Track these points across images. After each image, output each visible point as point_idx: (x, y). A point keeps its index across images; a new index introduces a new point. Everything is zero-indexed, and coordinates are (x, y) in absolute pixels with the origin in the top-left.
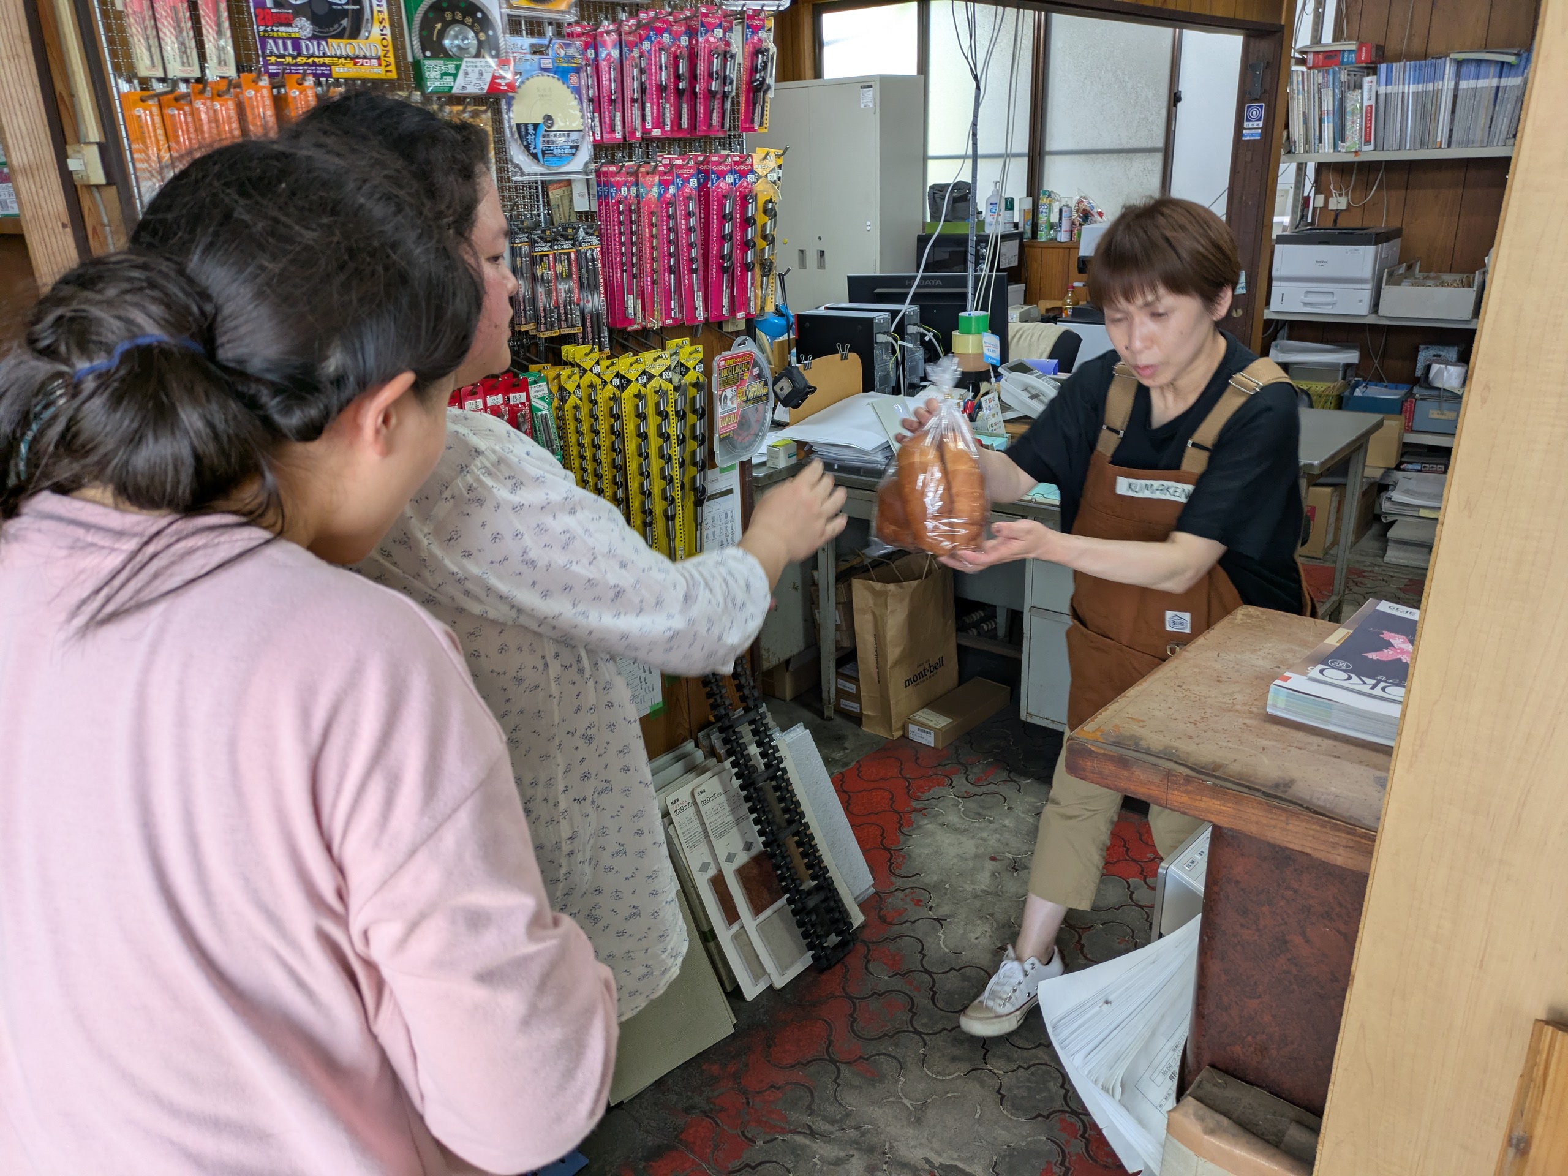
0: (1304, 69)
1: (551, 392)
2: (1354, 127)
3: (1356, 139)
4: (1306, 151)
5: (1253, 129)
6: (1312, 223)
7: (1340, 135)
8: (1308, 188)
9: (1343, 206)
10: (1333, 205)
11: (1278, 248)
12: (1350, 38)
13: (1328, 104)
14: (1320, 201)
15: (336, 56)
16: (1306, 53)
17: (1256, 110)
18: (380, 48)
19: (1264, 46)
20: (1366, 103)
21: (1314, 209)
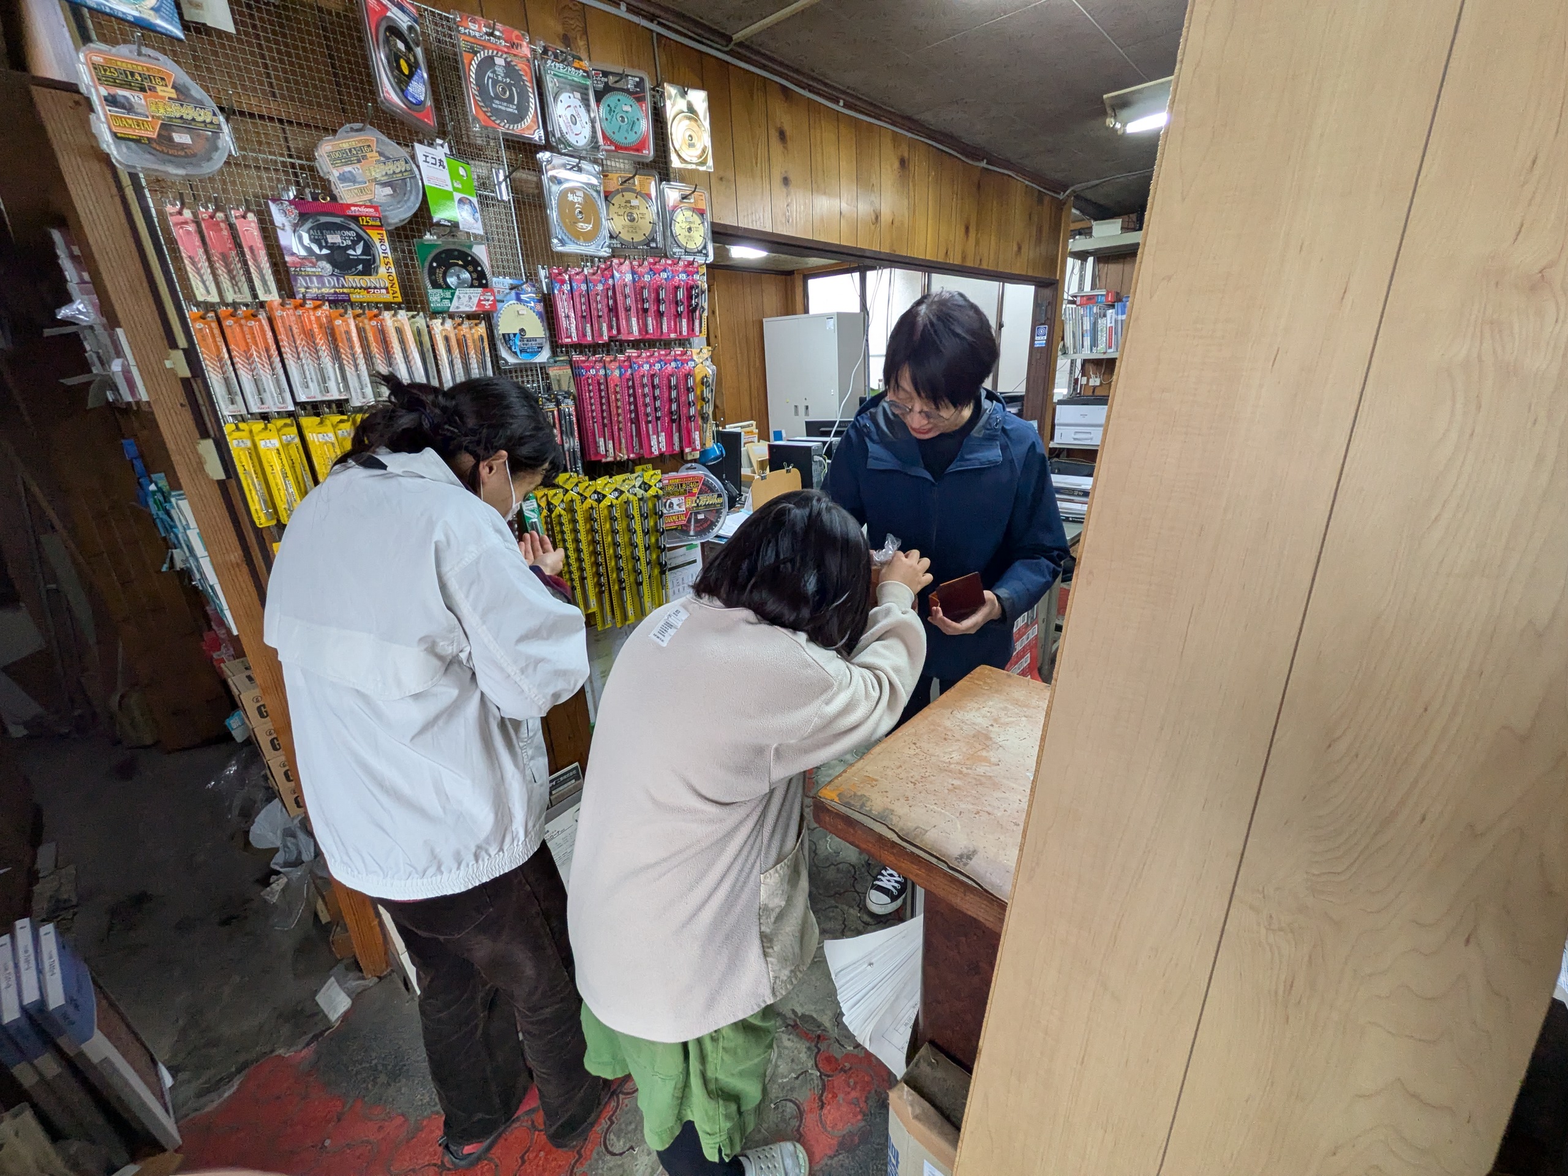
0: (1074, 306)
1: (539, 505)
2: (1102, 339)
3: (1104, 345)
4: (1074, 353)
5: (1041, 341)
6: (1080, 393)
7: (1094, 343)
8: (1078, 373)
9: (1098, 383)
10: (1091, 383)
11: (1058, 407)
12: (1100, 288)
13: (1087, 326)
14: (1084, 380)
15: (352, 287)
16: (1076, 297)
17: (1043, 330)
18: (387, 282)
19: (1047, 292)
20: (1109, 325)
21: (1081, 385)
